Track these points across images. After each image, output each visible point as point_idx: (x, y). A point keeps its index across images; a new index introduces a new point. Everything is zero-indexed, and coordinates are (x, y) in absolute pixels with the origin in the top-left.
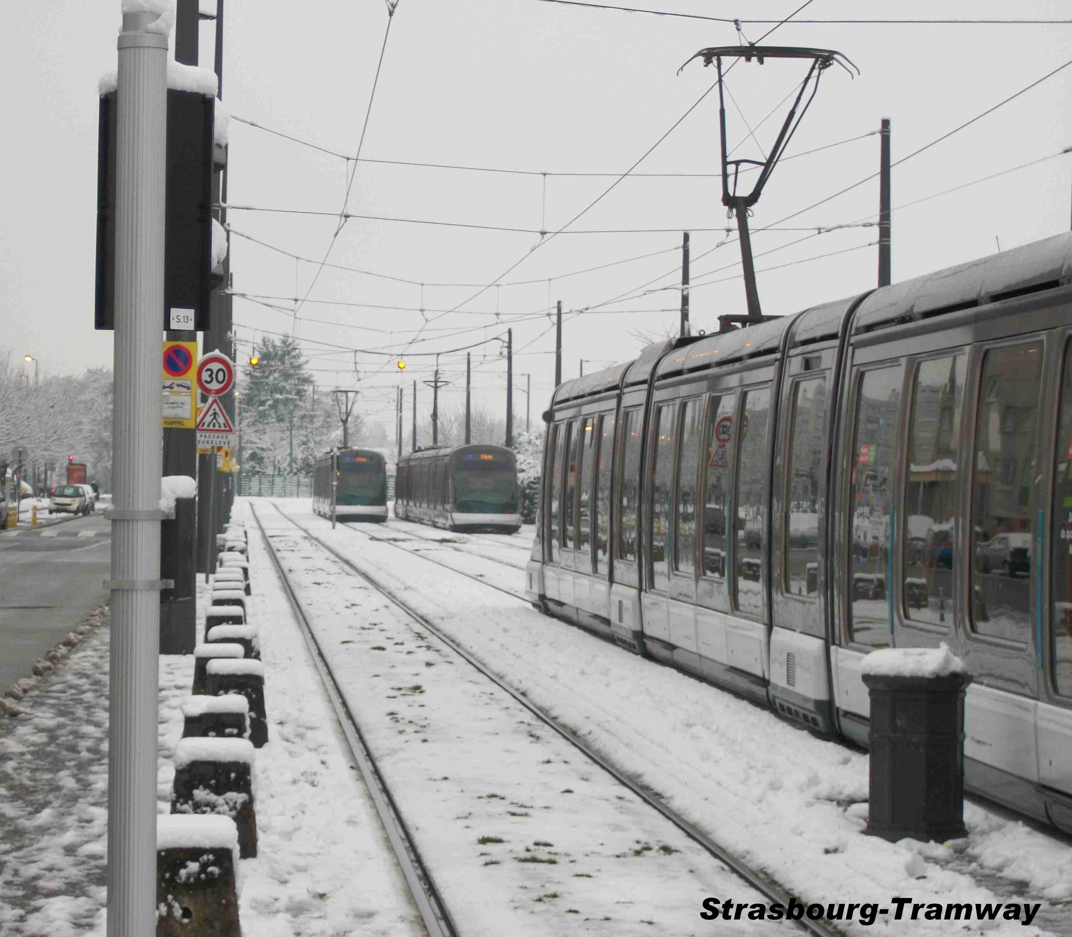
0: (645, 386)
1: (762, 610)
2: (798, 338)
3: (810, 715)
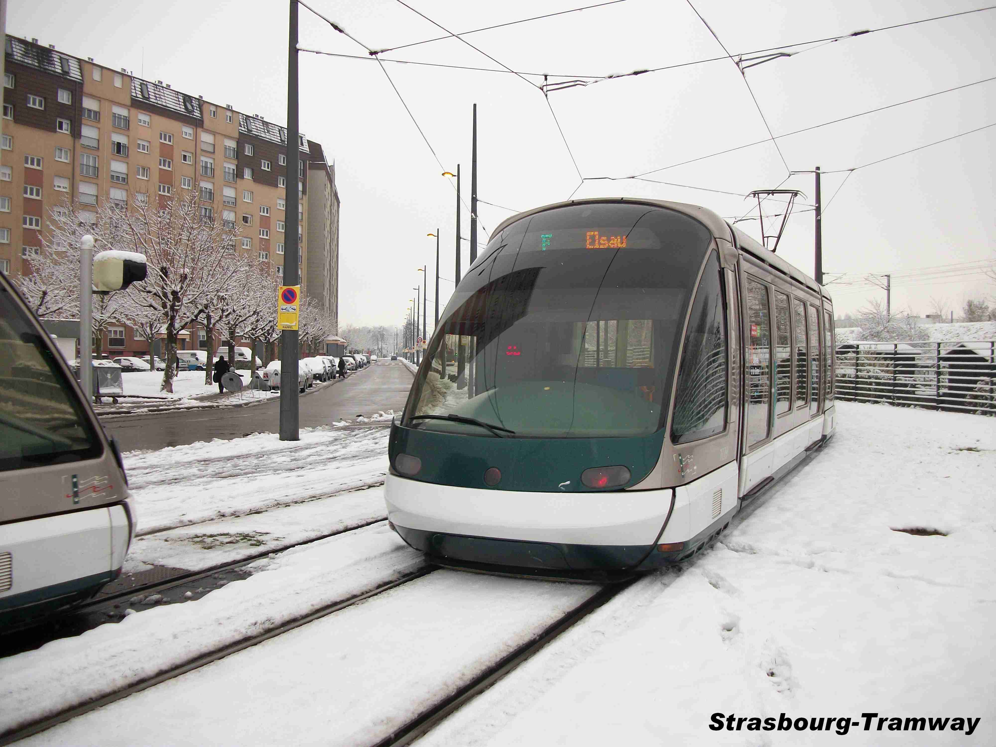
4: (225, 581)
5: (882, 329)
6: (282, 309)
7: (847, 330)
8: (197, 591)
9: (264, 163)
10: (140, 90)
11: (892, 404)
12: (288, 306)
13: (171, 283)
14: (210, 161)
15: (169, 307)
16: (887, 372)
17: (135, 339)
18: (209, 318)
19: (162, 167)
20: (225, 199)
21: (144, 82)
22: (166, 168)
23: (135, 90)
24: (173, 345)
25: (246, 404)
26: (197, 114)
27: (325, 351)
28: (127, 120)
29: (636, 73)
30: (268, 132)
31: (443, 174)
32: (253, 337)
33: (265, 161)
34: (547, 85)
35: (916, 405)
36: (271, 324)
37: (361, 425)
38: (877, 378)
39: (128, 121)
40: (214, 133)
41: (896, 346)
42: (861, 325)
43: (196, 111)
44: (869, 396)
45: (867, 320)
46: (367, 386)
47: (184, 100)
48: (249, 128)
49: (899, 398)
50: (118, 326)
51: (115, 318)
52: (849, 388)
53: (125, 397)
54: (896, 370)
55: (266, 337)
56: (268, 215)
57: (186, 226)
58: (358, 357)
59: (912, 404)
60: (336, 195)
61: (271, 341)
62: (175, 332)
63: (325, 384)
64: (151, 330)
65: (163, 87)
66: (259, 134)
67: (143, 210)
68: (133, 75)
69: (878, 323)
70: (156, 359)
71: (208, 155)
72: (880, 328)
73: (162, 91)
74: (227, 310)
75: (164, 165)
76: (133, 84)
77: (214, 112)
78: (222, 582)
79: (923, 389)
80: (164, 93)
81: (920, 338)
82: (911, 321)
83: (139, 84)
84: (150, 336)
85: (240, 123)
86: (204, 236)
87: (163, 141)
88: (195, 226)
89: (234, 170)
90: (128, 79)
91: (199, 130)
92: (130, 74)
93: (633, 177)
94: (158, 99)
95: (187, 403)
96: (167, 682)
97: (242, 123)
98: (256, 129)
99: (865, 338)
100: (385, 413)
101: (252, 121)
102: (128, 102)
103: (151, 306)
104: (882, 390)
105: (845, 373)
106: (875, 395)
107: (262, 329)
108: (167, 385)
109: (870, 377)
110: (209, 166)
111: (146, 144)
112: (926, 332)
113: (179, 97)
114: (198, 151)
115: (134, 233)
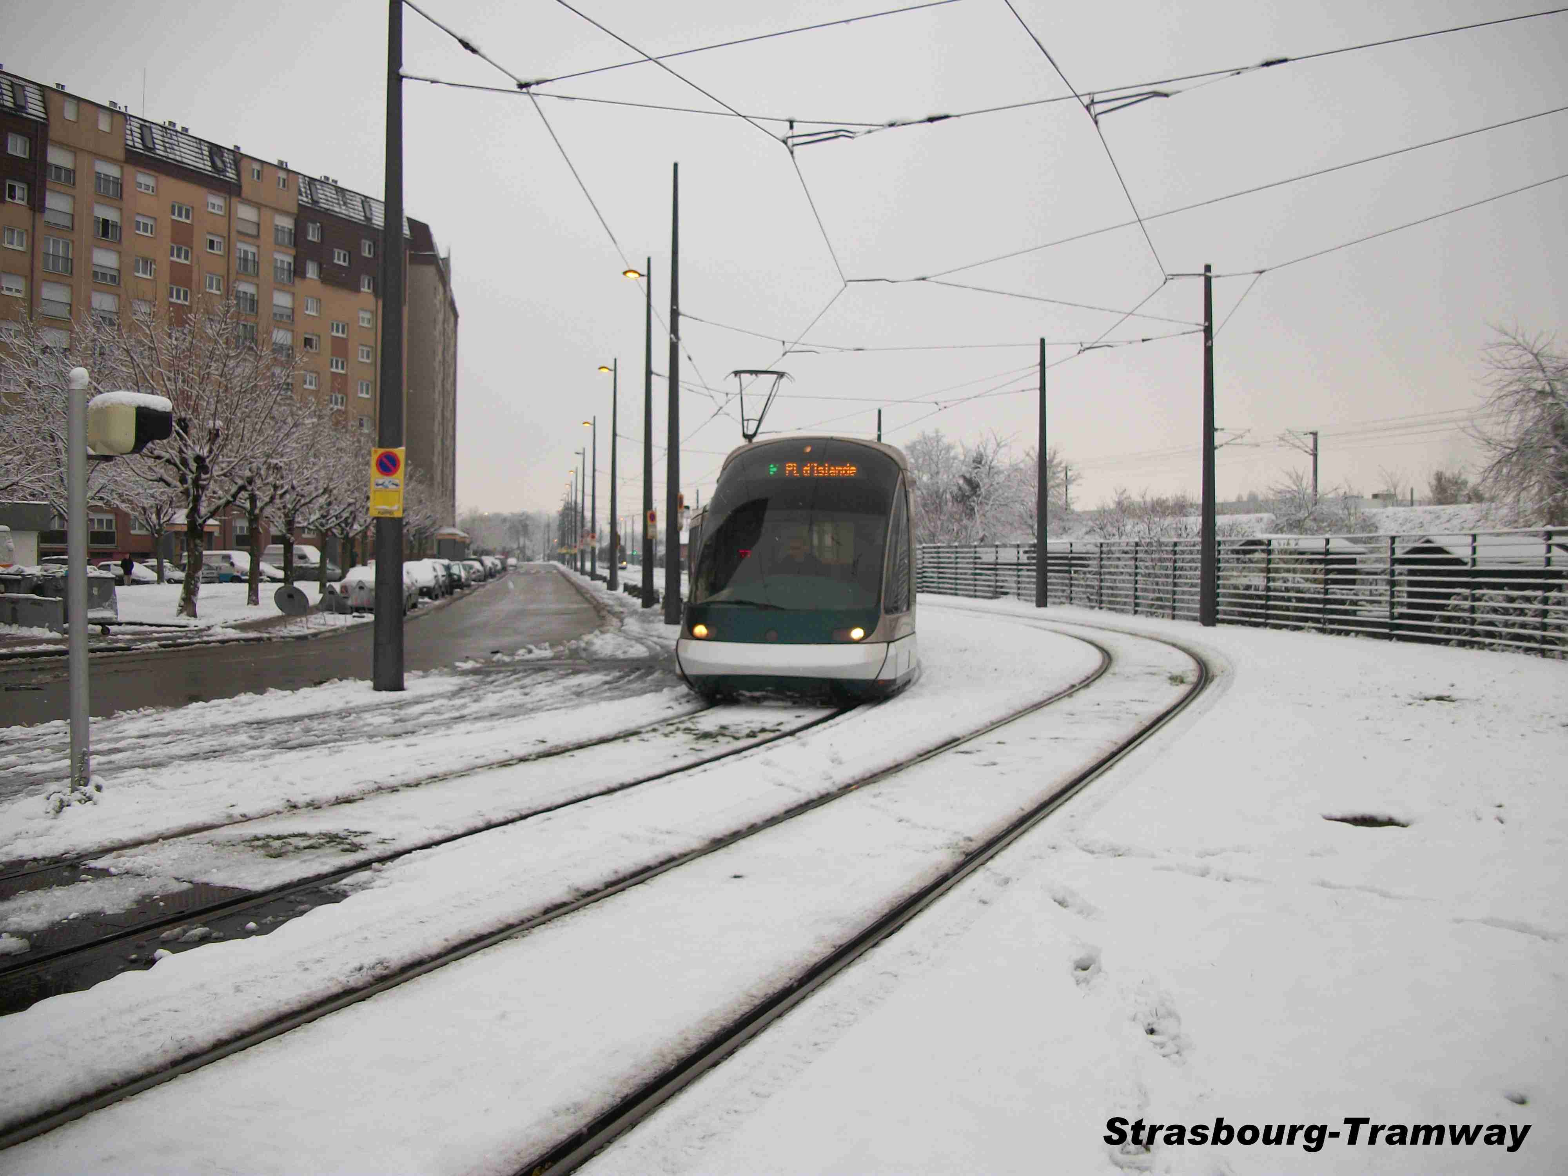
4: (307, 906)
5: (1306, 515)
6: (378, 485)
7: (1252, 516)
8: (264, 921)
9: (339, 254)
10: (139, 136)
11: (1322, 631)
12: (386, 480)
13: (194, 443)
14: (251, 249)
15: (190, 481)
16: (1315, 581)
17: (133, 532)
18: (253, 499)
19: (175, 259)
20: (275, 310)
21: (147, 124)
22: (182, 261)
23: (132, 135)
24: (198, 541)
25: (315, 635)
26: (231, 174)
27: (435, 551)
28: (119, 185)
29: (931, 120)
30: (345, 204)
31: (625, 273)
32: (322, 529)
33: (340, 251)
34: (793, 137)
35: (1357, 633)
36: (351, 508)
37: (501, 666)
38: (1299, 591)
39: (121, 185)
40: (258, 206)
41: (1328, 541)
42: (1274, 509)
43: (229, 170)
44: (1287, 618)
45: (1284, 502)
46: (505, 606)
47: (210, 152)
48: (315, 198)
49: (1332, 622)
50: (106, 512)
51: (102, 499)
52: (1256, 606)
53: (120, 624)
54: (1329, 579)
55: (343, 530)
56: (344, 336)
57: (217, 352)
58: (489, 561)
59: (1352, 631)
60: (452, 304)
61: (351, 535)
62: (200, 521)
63: (437, 603)
64: (159, 518)
65: (176, 132)
66: (331, 208)
67: (149, 327)
68: (130, 112)
69: (1300, 507)
70: (167, 564)
71: (250, 240)
72: (1302, 514)
73: (175, 138)
74: (282, 486)
75: (179, 256)
76: (128, 127)
77: (258, 172)
78: (302, 907)
79: (1369, 607)
80: (178, 141)
81: (1363, 529)
82: (1350, 502)
83: (138, 126)
84: (157, 527)
85: (300, 190)
86: (246, 369)
87: (175, 217)
88: (232, 353)
89: (290, 264)
90: (120, 118)
91: (234, 200)
92: (123, 110)
93: (924, 279)
94: (169, 150)
95: (220, 633)
96: (231, 1057)
97: (303, 190)
98: (326, 199)
99: (1278, 529)
100: (536, 647)
101: (318, 187)
102: (120, 154)
103: (161, 479)
104: (1307, 610)
105: (1249, 583)
106: (1297, 616)
107: (336, 517)
108: (188, 605)
109: (1287, 590)
110: (250, 257)
111: (150, 222)
112: (1373, 521)
113: (203, 147)
114: (233, 234)
115: (134, 364)
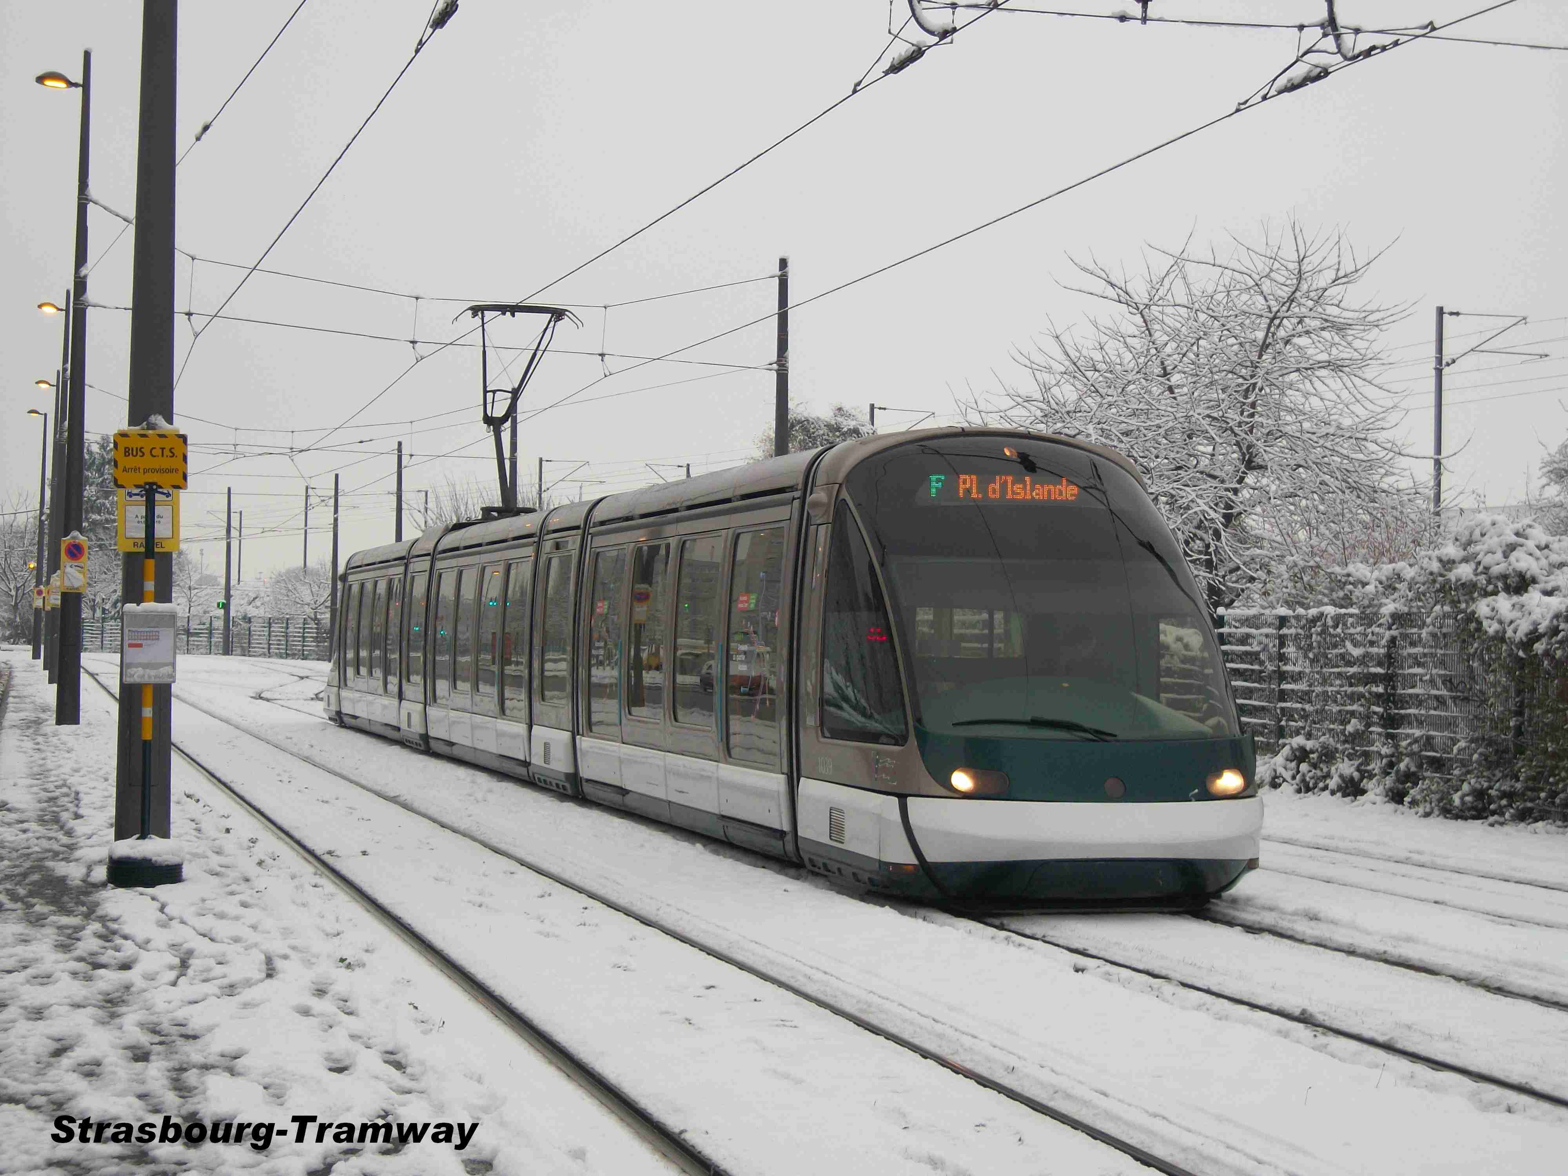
0: (429, 558)
1: (524, 714)
2: (552, 528)
3: (561, 784)
